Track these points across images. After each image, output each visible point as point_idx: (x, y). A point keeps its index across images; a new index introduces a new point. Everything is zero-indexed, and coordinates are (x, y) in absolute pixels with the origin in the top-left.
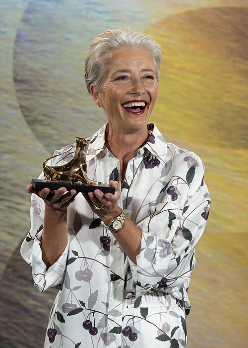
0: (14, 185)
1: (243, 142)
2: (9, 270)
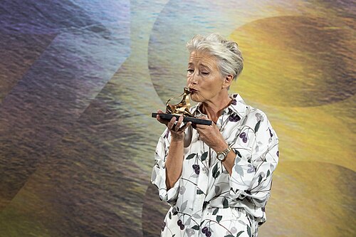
0: (151, 135)
1: (297, 102)
2: (150, 189)
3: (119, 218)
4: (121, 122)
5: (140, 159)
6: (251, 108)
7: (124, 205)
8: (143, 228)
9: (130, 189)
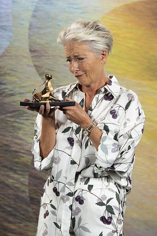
3: (8, 186)
4: (7, 100)
5: (25, 132)
6: (124, 89)
7: (12, 174)
8: (30, 194)
9: (17, 160)
